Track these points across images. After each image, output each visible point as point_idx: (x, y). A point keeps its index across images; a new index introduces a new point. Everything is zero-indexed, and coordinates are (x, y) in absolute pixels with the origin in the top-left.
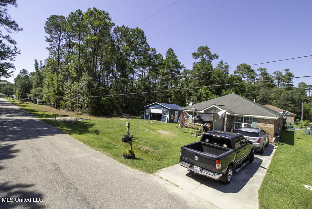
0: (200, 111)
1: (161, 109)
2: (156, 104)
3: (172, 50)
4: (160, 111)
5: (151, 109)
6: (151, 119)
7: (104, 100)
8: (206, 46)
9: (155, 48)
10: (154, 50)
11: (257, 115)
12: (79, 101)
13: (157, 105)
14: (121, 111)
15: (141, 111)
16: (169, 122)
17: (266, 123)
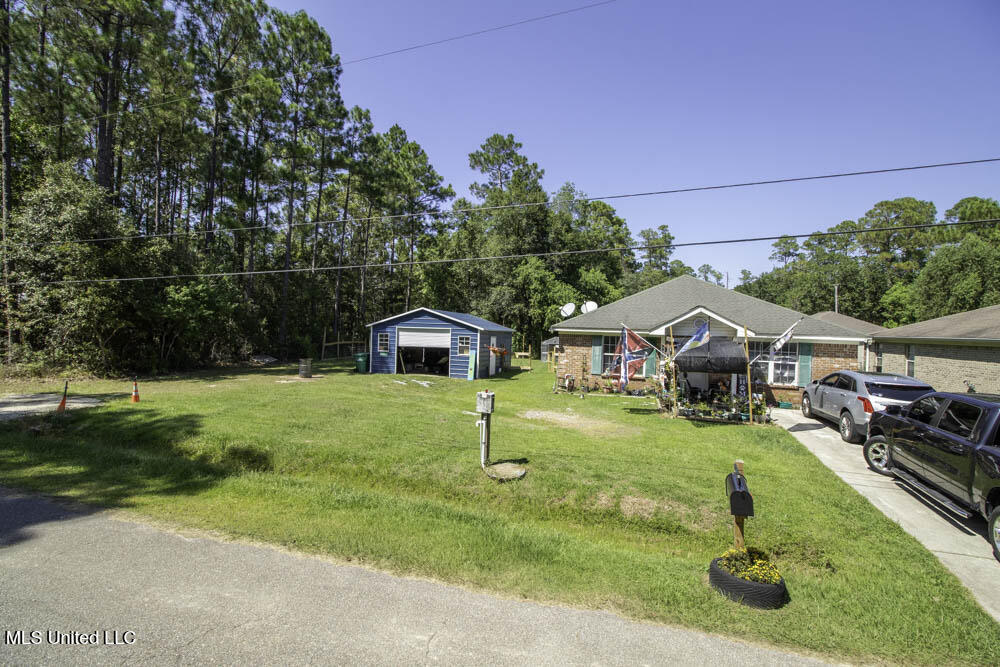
0: (650, 331)
1: (447, 331)
2: (423, 313)
3: (401, 133)
4: (441, 340)
5: (401, 333)
6: (400, 371)
7: (176, 304)
8: (511, 136)
9: (368, 111)
10: (363, 116)
11: (824, 335)
12: (15, 306)
13: (426, 318)
14: (246, 349)
15: (325, 344)
16: (482, 377)
17: (836, 357)
